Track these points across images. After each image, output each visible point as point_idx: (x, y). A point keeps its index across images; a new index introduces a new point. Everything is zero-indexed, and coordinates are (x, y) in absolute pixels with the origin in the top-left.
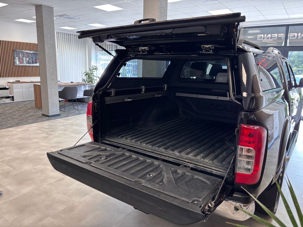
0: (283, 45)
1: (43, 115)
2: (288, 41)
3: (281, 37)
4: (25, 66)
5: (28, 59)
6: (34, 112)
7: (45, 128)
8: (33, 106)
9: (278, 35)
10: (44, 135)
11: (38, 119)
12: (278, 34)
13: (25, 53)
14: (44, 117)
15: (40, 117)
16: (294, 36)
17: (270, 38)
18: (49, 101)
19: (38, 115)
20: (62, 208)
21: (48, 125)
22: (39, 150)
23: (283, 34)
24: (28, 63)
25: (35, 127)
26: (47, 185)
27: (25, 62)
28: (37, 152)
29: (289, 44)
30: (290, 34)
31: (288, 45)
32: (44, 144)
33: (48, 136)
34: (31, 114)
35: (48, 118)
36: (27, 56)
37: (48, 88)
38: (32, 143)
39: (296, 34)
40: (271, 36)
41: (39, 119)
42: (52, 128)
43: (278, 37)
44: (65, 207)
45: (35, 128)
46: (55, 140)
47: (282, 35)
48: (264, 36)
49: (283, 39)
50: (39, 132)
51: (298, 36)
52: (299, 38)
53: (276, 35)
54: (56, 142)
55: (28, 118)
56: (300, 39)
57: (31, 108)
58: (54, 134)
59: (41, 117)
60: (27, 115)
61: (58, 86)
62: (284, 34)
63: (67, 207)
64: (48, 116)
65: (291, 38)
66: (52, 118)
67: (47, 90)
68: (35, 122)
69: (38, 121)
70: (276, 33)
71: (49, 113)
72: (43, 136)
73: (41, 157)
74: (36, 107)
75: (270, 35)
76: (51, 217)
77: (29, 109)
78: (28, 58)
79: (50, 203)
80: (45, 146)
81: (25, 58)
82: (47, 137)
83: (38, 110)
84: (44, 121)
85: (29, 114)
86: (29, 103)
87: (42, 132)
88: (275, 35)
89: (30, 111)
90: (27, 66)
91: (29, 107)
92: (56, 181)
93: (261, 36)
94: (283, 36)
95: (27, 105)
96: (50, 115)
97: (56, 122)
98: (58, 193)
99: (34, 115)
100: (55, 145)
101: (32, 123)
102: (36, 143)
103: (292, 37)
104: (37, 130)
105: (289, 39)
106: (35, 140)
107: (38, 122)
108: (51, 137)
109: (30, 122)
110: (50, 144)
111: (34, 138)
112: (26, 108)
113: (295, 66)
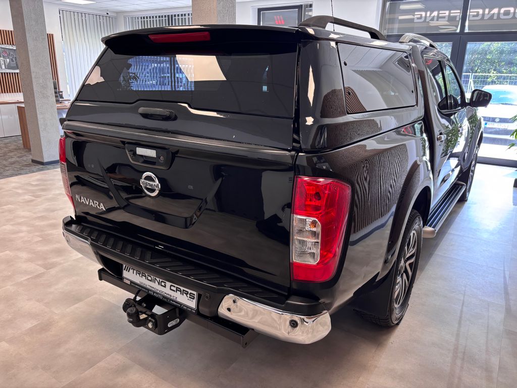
0: (458, 31)
1: (33, 161)
2: (467, 24)
3: (456, 17)
4: (5, 73)
5: (8, 60)
6: (18, 157)
7: (32, 185)
8: (19, 145)
9: (450, 13)
10: (27, 197)
11: (23, 169)
12: (450, 11)
13: (3, 50)
14: (35, 166)
15: (27, 166)
16: (478, 15)
17: (435, 19)
18: (41, 135)
19: (25, 161)
20: (29, 324)
21: (38, 180)
22: (12, 225)
23: (459, 11)
24: (9, 67)
25: (15, 182)
26: (11, 285)
27: (3, 67)
28: (8, 227)
29: (469, 29)
30: (471, 11)
31: (467, 30)
32: (23, 214)
33: (34, 198)
34: (13, 160)
35: (42, 166)
36: (6, 55)
37: (38, 112)
38: (3, 212)
39: (481, 11)
40: (438, 14)
41: (25, 168)
42: (44, 185)
43: (449, 16)
44: (35, 323)
45: (13, 185)
46: (46, 205)
47: (457, 13)
48: (426, 14)
49: (458, 19)
50: (20, 191)
51: (483, 14)
52: (486, 18)
53: (447, 13)
54: (47, 210)
55: (6, 167)
56: (488, 19)
57: (16, 149)
58: (45, 195)
59: (30, 164)
60: (5, 162)
61: (57, 109)
62: (461, 11)
63: (38, 324)
64: (42, 163)
65: (471, 18)
66: (48, 167)
67: (37, 116)
68: (16, 175)
69: (22, 172)
70: (446, 10)
71: (43, 158)
72: (25, 199)
73: (13, 236)
74: (24, 146)
75: (435, 14)
76: (6, 342)
77: (11, 151)
78: (9, 58)
79: (10, 317)
80: (23, 217)
81: (2, 58)
82: (31, 201)
83: (26, 154)
84: (33, 172)
85: (10, 160)
86: (15, 140)
87: (24, 191)
88: (445, 13)
89: (11, 154)
90: (7, 73)
91: (13, 147)
92: (28, 279)
93: (421, 15)
94: (459, 14)
95: (9, 145)
96: (46, 160)
97: (55, 173)
98: (28, 300)
99: (17, 161)
100: (43, 214)
101: (12, 175)
102: (10, 211)
103: (474, 16)
104: (16, 188)
105: (469, 20)
106: (10, 206)
107: (23, 174)
108: (39, 200)
109: (7, 175)
110: (34, 213)
111: (7, 203)
112: (5, 149)
113: (494, 70)
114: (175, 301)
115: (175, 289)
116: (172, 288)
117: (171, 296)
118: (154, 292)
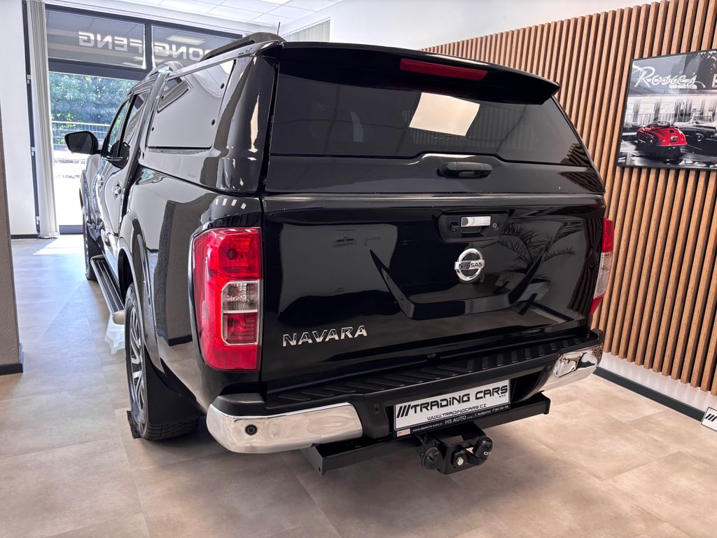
3: (137, 48)
9: (129, 42)
12: (129, 39)
17: (110, 46)
40: (114, 40)
43: (128, 45)
47: (139, 44)
48: (96, 37)
49: (140, 52)
53: (125, 41)
70: (124, 37)
75: (109, 39)
88: (123, 41)
114: (485, 411)
115: (482, 395)
116: (479, 395)
117: (477, 407)
118: (452, 419)
